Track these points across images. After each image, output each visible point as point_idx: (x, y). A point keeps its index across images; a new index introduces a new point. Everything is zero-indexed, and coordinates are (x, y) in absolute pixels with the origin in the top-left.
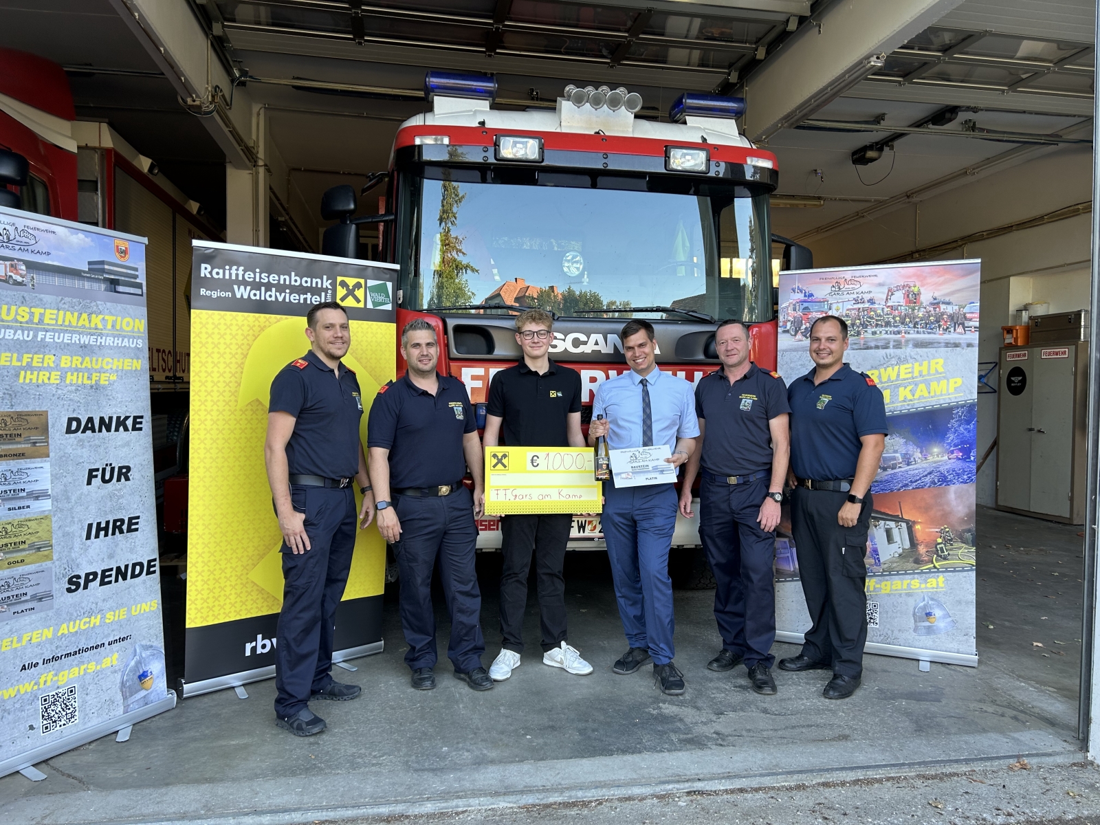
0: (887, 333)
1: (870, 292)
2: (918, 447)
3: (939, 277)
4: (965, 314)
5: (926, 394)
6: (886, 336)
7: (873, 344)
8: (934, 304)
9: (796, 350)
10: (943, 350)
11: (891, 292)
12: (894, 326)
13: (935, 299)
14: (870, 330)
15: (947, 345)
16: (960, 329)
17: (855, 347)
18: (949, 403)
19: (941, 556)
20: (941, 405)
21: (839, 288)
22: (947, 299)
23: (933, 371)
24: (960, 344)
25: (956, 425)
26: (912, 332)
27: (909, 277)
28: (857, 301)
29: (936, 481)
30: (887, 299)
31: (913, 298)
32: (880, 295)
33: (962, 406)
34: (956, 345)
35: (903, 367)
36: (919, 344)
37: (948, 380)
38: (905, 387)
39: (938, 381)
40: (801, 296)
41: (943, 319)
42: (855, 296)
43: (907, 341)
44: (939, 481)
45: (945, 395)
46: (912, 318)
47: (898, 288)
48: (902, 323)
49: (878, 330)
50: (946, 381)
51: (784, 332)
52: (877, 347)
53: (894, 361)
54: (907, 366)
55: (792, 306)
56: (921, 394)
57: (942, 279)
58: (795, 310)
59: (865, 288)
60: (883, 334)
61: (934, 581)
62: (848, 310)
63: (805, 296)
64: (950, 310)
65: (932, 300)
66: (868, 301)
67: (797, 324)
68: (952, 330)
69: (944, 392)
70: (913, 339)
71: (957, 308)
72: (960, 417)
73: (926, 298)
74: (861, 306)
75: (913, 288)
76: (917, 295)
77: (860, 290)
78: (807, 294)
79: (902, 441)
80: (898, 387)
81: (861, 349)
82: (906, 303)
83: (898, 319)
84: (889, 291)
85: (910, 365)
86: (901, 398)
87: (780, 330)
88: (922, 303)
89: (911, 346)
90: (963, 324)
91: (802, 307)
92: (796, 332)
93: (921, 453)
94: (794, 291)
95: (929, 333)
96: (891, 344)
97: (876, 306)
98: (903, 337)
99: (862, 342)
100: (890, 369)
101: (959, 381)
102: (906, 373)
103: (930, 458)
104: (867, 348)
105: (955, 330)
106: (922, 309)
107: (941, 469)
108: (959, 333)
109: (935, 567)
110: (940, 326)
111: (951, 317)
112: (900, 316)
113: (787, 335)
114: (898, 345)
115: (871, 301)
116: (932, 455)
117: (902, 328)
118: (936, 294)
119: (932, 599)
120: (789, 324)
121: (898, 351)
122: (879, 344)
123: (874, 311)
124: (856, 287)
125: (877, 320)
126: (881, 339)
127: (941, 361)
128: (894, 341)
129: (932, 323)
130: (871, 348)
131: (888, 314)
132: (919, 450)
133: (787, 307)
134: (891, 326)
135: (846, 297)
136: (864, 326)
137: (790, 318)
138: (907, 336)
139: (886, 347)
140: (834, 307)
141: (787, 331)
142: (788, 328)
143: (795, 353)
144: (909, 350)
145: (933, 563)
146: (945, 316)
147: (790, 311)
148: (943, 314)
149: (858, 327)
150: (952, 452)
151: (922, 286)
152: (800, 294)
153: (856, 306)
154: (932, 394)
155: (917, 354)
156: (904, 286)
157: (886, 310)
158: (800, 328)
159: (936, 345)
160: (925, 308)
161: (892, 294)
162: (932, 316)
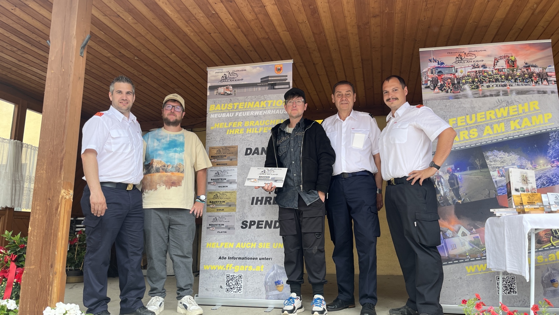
0: (497, 86)
1: (483, 61)
2: (528, 160)
3: (527, 50)
4: (547, 73)
5: (529, 125)
6: (497, 88)
7: (488, 94)
8: (527, 67)
9: (435, 99)
10: (537, 95)
11: (496, 61)
12: (502, 82)
13: (526, 64)
14: (485, 84)
15: (539, 92)
16: (545, 82)
17: (476, 96)
18: (546, 130)
19: (555, 237)
20: (541, 131)
21: (461, 58)
22: (534, 64)
23: (532, 109)
24: (546, 91)
25: (553, 144)
26: (513, 85)
27: (507, 51)
28: (474, 67)
29: (545, 183)
30: (494, 65)
31: (512, 64)
32: (489, 62)
33: (555, 131)
34: (545, 92)
35: (511, 108)
36: (519, 93)
37: (543, 115)
38: (514, 121)
39: (537, 115)
40: (436, 64)
41: (534, 76)
42: (473, 63)
43: (512, 91)
44: (547, 183)
45: (543, 124)
46: (513, 76)
47: (501, 58)
48: (507, 80)
49: (491, 84)
50: (541, 115)
51: (426, 87)
52: (491, 95)
53: (504, 104)
54: (514, 107)
55: (430, 71)
56: (526, 125)
57: (529, 52)
58: (432, 73)
59: (479, 58)
60: (495, 87)
61: (553, 255)
62: (469, 72)
63: (439, 64)
64: (537, 70)
65: (524, 65)
66: (482, 66)
67: (435, 83)
68: (540, 82)
69: (542, 122)
70: (515, 90)
71: (541, 69)
72: (555, 138)
73: (520, 63)
74: (477, 69)
75: (511, 58)
76: (514, 62)
77: (476, 59)
78: (440, 63)
79: (517, 157)
80: (509, 120)
81: (480, 97)
82: (508, 66)
83: (503, 77)
84: (495, 60)
85: (516, 106)
86: (512, 128)
87: (423, 87)
88: (518, 67)
89: (514, 93)
90: (547, 79)
91: (437, 71)
92: (435, 88)
93: (531, 164)
94: (431, 61)
95: (526, 85)
96: (501, 93)
97: (488, 69)
98: (508, 88)
99: (481, 93)
100: (502, 109)
101: (550, 116)
102: (514, 112)
103: (539, 168)
104: (485, 96)
105: (542, 83)
106: (519, 70)
107: (547, 174)
108: (545, 85)
109: (552, 245)
110: (532, 81)
111: (539, 75)
112: (504, 75)
113: (428, 90)
114: (506, 93)
115: (484, 66)
116: (539, 165)
117: (507, 82)
118: (527, 61)
119: (554, 269)
120: (429, 83)
121: (506, 97)
122: (493, 93)
123: (487, 73)
124: (473, 58)
125: (489, 78)
126: (493, 90)
127: (537, 103)
128: (503, 91)
129: (527, 79)
130: (487, 96)
131: (496, 74)
132: (530, 163)
133: (426, 72)
134: (499, 82)
135: (466, 64)
136: (481, 82)
137: (429, 79)
138: (511, 87)
139: (498, 95)
140: (459, 70)
141: (428, 87)
142: (429, 85)
143: (435, 101)
144: (514, 96)
145: (551, 242)
146: (534, 74)
147: (429, 74)
148: (533, 73)
149: (477, 83)
150: (553, 162)
151: (517, 56)
152: (435, 63)
153: (474, 70)
154: (534, 124)
155: (519, 99)
156: (505, 57)
157: (495, 71)
158: (437, 85)
159: (531, 92)
160: (521, 69)
161: (498, 62)
162: (526, 74)
